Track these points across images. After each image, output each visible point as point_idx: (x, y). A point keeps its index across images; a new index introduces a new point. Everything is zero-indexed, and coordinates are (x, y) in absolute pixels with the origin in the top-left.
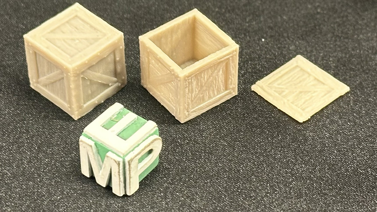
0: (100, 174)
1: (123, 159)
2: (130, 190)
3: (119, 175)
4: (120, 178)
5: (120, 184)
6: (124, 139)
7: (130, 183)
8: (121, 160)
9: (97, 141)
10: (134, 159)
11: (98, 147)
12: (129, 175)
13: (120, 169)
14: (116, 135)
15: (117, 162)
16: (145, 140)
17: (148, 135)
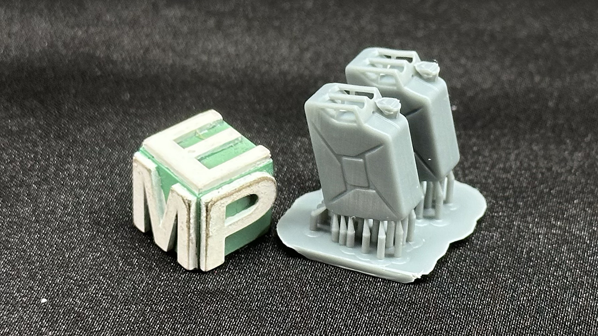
0: (160, 225)
1: (198, 198)
2: (206, 261)
3: (189, 228)
4: (189, 235)
5: (189, 246)
6: (206, 167)
7: (206, 247)
8: (193, 199)
9: (161, 164)
10: (218, 203)
11: (161, 174)
12: (206, 230)
13: (191, 216)
14: (195, 158)
15: (186, 201)
16: (245, 175)
17: (252, 168)
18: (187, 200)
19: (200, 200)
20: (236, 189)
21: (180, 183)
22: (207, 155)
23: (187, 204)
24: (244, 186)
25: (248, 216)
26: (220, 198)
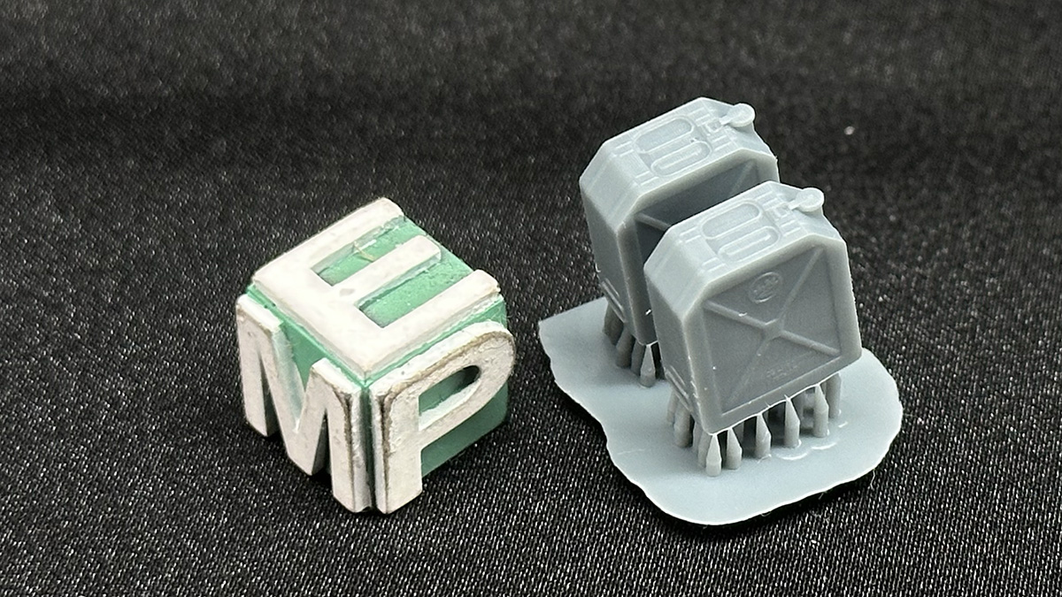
0: (296, 430)
1: (363, 389)
2: (387, 494)
3: (350, 442)
4: (352, 453)
5: (352, 472)
6: (377, 322)
7: (386, 472)
8: (354, 391)
9: (290, 319)
10: (403, 393)
11: (291, 337)
12: (383, 444)
13: (353, 421)
14: (355, 305)
15: (342, 396)
16: (451, 334)
17: (466, 318)
18: (342, 393)
19: (369, 391)
20: (435, 364)
21: (329, 358)
22: (376, 295)
23: (344, 402)
24: (450, 357)
25: (461, 405)
26: (406, 385)
